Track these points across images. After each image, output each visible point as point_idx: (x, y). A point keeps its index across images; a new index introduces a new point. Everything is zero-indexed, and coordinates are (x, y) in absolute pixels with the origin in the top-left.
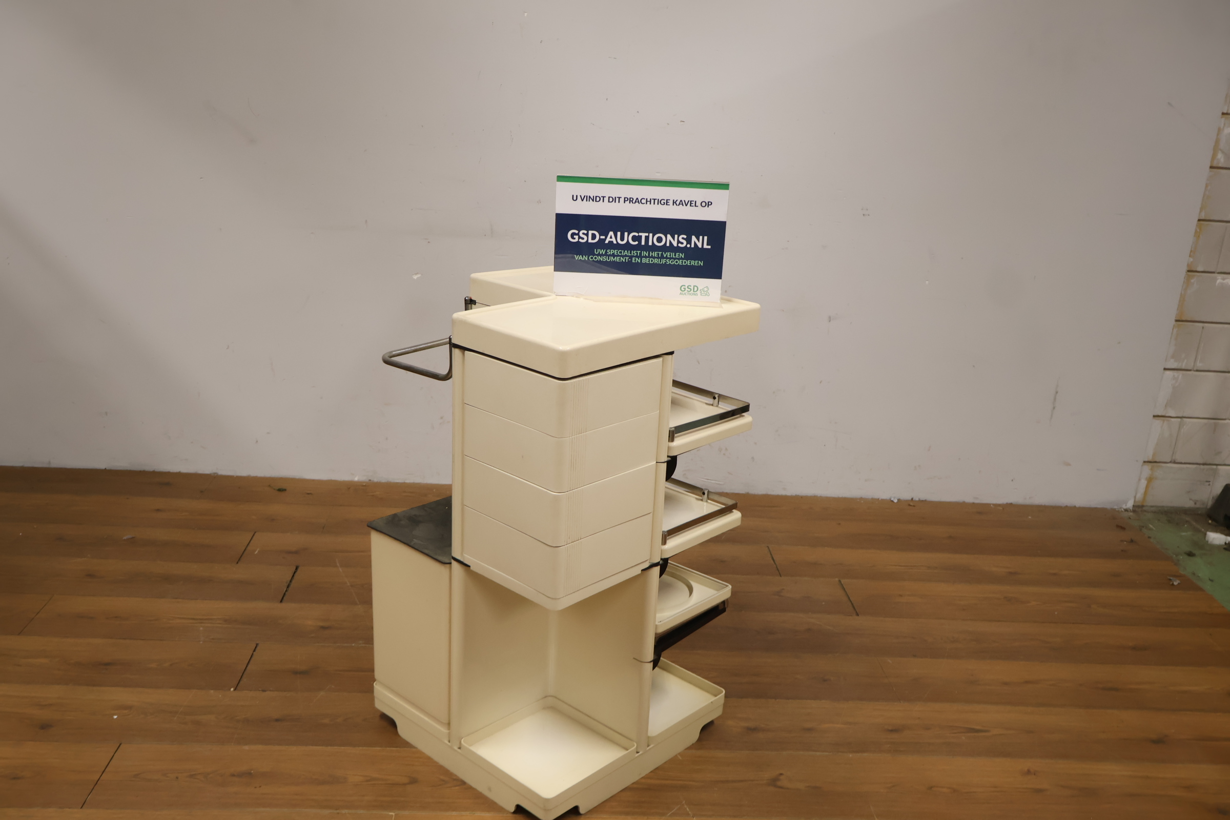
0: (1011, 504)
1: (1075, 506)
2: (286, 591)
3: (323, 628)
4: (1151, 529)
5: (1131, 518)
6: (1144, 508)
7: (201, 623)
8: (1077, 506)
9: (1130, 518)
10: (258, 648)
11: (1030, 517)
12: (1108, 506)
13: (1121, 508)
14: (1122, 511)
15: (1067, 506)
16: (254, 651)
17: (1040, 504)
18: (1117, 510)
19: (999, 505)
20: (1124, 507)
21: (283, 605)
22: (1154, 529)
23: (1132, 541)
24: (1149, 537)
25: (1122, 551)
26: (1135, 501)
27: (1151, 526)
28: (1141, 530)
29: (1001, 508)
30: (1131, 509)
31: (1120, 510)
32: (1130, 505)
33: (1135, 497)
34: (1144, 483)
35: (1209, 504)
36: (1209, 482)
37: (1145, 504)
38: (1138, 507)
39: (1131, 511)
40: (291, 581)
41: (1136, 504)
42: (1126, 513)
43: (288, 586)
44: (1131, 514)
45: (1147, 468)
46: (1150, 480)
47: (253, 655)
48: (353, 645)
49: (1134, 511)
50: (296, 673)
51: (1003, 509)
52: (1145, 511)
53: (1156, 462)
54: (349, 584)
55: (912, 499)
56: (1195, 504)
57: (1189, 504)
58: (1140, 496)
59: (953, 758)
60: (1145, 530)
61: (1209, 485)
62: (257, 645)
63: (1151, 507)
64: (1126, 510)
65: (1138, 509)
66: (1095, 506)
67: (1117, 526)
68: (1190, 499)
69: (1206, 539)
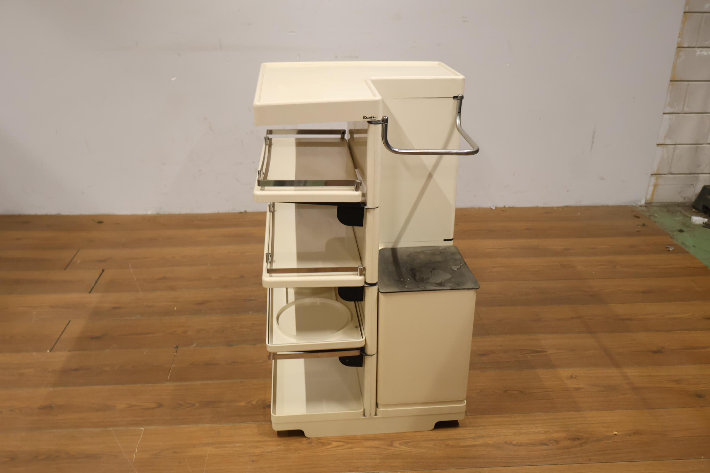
0: (568, 206)
1: (608, 206)
2: (94, 285)
3: (115, 308)
4: (656, 217)
6: (652, 204)
7: (34, 309)
8: (610, 205)
9: (643, 211)
10: (70, 323)
11: (579, 214)
12: (629, 204)
13: (637, 205)
14: (638, 207)
15: (603, 206)
16: (67, 325)
17: (586, 205)
18: (635, 206)
19: (560, 207)
20: (639, 204)
21: (92, 295)
22: (658, 216)
23: (644, 225)
24: (655, 222)
25: (637, 231)
26: (646, 200)
27: (656, 215)
28: (650, 218)
29: (561, 209)
30: (644, 205)
31: (637, 206)
32: (643, 202)
33: (646, 197)
34: (651, 188)
35: (693, 199)
36: (693, 185)
37: (653, 202)
38: (648, 203)
39: (643, 207)
40: (98, 279)
41: (647, 202)
42: (641, 207)
43: (96, 283)
44: (644, 208)
45: (653, 179)
46: (655, 186)
47: (66, 328)
48: (133, 318)
49: (646, 206)
50: (93, 338)
51: (562, 209)
52: (652, 206)
53: (659, 174)
54: (135, 279)
55: (504, 207)
56: (685, 199)
57: (681, 200)
58: (649, 197)
59: (522, 370)
60: (652, 218)
61: (693, 187)
62: (69, 321)
63: (656, 203)
64: (640, 206)
65: (648, 204)
66: (621, 205)
67: (635, 216)
68: (681, 197)
69: (691, 221)
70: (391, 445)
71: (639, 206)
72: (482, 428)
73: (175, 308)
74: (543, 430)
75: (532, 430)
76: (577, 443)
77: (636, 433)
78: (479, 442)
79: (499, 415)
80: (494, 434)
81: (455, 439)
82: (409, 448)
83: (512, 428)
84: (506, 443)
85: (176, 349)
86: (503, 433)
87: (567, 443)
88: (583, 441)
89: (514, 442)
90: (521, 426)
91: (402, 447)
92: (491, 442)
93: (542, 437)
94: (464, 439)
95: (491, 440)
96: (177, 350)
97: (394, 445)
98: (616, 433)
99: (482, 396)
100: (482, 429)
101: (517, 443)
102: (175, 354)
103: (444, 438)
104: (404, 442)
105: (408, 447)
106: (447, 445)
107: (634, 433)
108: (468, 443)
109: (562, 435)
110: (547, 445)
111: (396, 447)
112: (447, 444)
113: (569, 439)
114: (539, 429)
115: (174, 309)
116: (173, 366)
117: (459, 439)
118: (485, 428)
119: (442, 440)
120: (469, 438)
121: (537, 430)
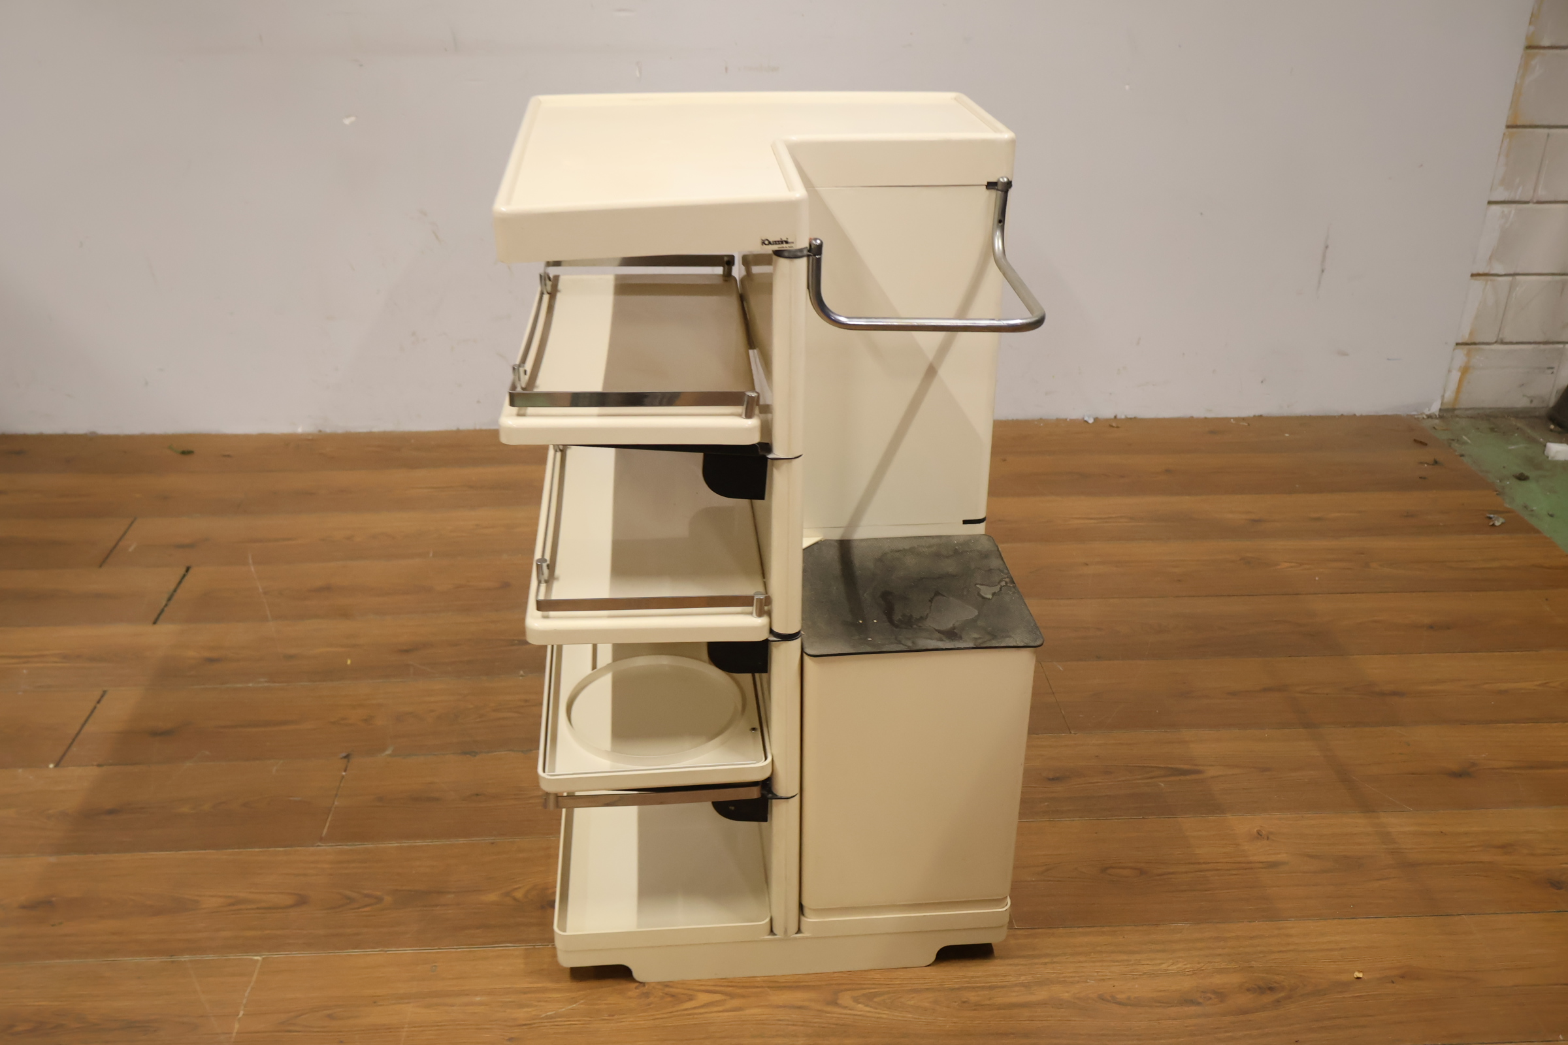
0: (1261, 416)
1: (1355, 415)
2: (166, 605)
3: (211, 660)
4: (1465, 443)
5: (1437, 427)
6: (1457, 412)
7: (25, 663)
8: (1358, 414)
9: (1435, 429)
10: (105, 696)
11: (1287, 435)
12: (1403, 413)
13: (1422, 414)
14: (1423, 418)
15: (1342, 415)
16: (99, 701)
17: (1303, 415)
18: (1416, 417)
19: (1244, 419)
20: (1427, 412)
21: (157, 627)
22: (1469, 441)
23: (1435, 462)
24: (1462, 455)
25: (1421, 478)
26: (1442, 404)
27: (1465, 438)
28: (1450, 445)
29: (1245, 424)
30: (1437, 414)
31: (1420, 416)
32: (1435, 408)
33: (1443, 397)
34: (1456, 375)
35: (1552, 401)
36: (1552, 368)
37: (1457, 407)
38: (1447, 410)
39: (1436, 418)
40: (175, 591)
41: (1444, 407)
42: (1430, 420)
43: (169, 599)
44: (1437, 421)
45: (1461, 353)
46: (1465, 370)
47: (95, 708)
48: (251, 685)
49: (1441, 417)
50: (156, 734)
51: (1249, 424)
52: (1457, 416)
53: (1475, 344)
54: (261, 590)
55: (1115, 417)
56: (1531, 401)
57: (1522, 403)
58: (1449, 395)
59: (1143, 818)
60: (1455, 445)
61: (1553, 373)
62: (104, 692)
63: (1467, 409)
64: (1429, 417)
65: (1447, 413)
66: (1385, 413)
67: (1415, 441)
68: (1524, 396)
69: (1546, 452)
70: (835, 1003)
71: (1425, 417)
72: (1047, 960)
73: (349, 662)
74: (1188, 966)
75: (1164, 966)
76: (1268, 998)
77: (1407, 975)
78: (1041, 994)
79: (1088, 930)
80: (1074, 977)
81: (983, 988)
82: (876, 1009)
83: (1117, 961)
84: (1102, 998)
85: (346, 760)
86: (1096, 974)
87: (1244, 1000)
88: (1282, 994)
89: (1120, 997)
90: (1137, 957)
91: (860, 1006)
92: (1066, 996)
93: (1187, 984)
94: (1003, 987)
95: (1068, 992)
96: (348, 762)
97: (840, 1002)
98: (1360, 975)
99: (1050, 881)
100: (1046, 964)
101: (1129, 998)
102: (344, 773)
103: (957, 986)
104: (864, 995)
105: (871, 1007)
106: (964, 1002)
107: (1403, 977)
108: (1014, 997)
109: (1235, 979)
110: (1199, 1004)
111: (846, 1007)
112: (965, 1000)
113: (1248, 990)
114: (1179, 965)
115: (347, 662)
116: (336, 803)
117: (991, 988)
118: (1055, 960)
119: (953, 989)
120: (1016, 985)
121: (1174, 967)
